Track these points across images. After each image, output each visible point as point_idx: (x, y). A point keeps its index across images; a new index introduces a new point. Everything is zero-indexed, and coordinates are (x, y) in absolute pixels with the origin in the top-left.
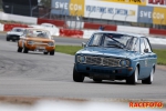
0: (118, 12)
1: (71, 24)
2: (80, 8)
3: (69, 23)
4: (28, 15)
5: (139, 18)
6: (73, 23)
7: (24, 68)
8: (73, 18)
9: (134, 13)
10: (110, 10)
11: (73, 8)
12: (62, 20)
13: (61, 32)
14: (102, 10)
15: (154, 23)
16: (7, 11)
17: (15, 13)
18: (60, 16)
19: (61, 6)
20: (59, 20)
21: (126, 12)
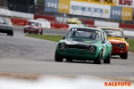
0: (96, 10)
1: (59, 19)
2: (66, 7)
3: (58, 18)
4: (27, 12)
5: (111, 15)
6: (61, 18)
7: (24, 52)
8: (61, 15)
9: (107, 12)
10: (89, 9)
11: (61, 7)
12: (53, 16)
13: (52, 25)
14: (83, 9)
15: (123, 19)
16: (11, 9)
17: (17, 11)
18: (51, 13)
19: (52, 5)
20: (50, 16)
21: (102, 11)
